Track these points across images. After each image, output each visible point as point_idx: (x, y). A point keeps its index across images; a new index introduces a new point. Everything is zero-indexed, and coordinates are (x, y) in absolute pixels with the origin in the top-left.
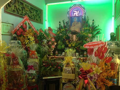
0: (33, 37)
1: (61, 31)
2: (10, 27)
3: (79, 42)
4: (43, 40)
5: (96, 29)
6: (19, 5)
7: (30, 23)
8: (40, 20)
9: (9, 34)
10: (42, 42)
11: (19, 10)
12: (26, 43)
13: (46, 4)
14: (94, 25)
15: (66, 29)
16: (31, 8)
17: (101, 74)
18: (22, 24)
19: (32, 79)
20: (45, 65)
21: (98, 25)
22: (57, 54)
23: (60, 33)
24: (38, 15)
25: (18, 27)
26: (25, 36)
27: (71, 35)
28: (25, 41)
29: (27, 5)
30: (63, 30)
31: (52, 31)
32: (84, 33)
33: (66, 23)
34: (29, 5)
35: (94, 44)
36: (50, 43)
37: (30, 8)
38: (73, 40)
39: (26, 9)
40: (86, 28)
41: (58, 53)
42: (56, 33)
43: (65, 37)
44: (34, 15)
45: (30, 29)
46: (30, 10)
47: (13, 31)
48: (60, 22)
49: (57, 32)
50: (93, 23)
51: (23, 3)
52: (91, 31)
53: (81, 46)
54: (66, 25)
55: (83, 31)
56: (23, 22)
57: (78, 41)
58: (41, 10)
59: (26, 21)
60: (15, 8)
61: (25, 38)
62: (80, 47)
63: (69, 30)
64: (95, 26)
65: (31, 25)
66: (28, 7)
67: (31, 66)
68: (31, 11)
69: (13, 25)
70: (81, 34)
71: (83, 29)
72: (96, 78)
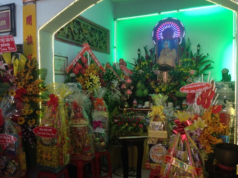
0: (98, 76)
1: (142, 66)
2: (63, 62)
3: (173, 84)
4: (112, 82)
5: (203, 61)
6: (74, 26)
7: (91, 54)
8: (106, 47)
9: (63, 73)
10: (111, 84)
11: (75, 33)
12: (88, 86)
13: (115, 19)
14: (200, 54)
15: (150, 61)
16: (92, 29)
17: (206, 129)
18: (80, 57)
19: (101, 141)
20: (118, 122)
21: (208, 54)
22: (136, 105)
23: (140, 69)
24: (102, 39)
25: (75, 61)
26: (85, 75)
27: (159, 72)
28: (85, 83)
29: (86, 24)
30: (145, 63)
31: (126, 66)
32: (182, 69)
33: (151, 51)
34: (88, 24)
35: (196, 86)
36: (124, 86)
37: (90, 29)
38: (162, 81)
39: (85, 31)
40: (185, 60)
41: (138, 104)
42: (133, 70)
43: (149, 75)
44: (96, 40)
45: (92, 65)
46: (90, 33)
47: (68, 68)
48: (139, 50)
49: (134, 67)
50: (198, 51)
51: (80, 22)
52: (195, 64)
53: (177, 91)
54: (150, 55)
55: (180, 65)
56: (82, 53)
57: (171, 81)
58: (107, 30)
59: (86, 51)
60: (69, 31)
61: (85, 78)
62: (174, 93)
63: (155, 63)
64: (202, 56)
65: (94, 58)
66: (87, 27)
67: (99, 121)
68: (92, 33)
69: (67, 58)
70: (177, 71)
71: (181, 61)
72: (199, 134)
